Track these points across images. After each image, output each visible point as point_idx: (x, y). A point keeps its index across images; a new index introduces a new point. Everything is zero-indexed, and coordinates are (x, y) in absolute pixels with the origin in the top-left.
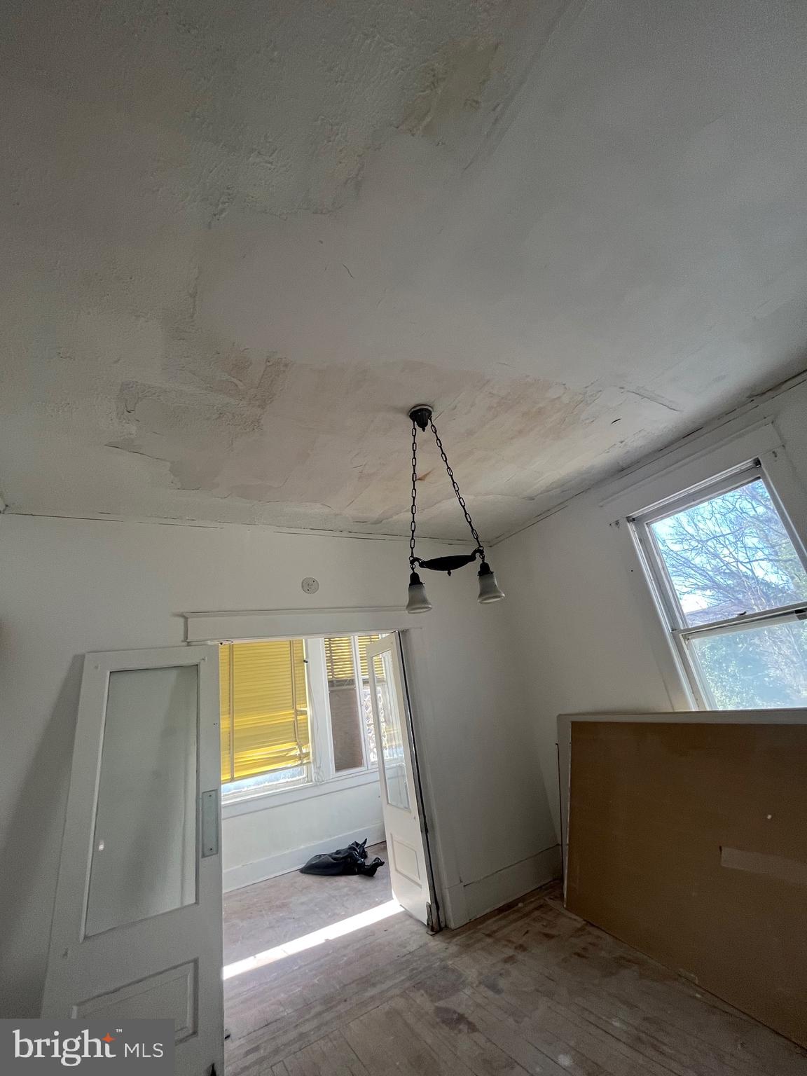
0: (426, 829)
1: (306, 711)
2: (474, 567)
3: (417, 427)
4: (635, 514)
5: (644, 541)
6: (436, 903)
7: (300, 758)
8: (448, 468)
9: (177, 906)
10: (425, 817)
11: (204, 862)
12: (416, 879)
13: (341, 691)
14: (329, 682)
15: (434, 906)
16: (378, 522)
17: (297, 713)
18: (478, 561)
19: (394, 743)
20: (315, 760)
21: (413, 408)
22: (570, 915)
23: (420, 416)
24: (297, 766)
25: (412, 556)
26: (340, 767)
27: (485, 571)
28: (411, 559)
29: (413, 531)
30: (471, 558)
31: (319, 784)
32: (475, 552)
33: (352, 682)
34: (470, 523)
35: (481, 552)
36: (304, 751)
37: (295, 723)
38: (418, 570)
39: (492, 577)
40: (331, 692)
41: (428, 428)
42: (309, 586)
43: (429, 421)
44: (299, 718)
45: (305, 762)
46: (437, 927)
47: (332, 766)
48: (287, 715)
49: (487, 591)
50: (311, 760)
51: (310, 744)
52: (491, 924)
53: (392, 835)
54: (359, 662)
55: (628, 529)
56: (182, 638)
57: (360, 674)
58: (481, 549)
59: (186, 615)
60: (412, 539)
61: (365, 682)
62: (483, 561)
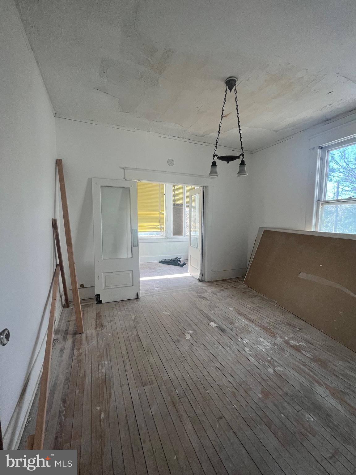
0: (202, 254)
1: (164, 214)
2: (239, 161)
3: (228, 89)
4: (324, 145)
5: (322, 159)
6: (202, 275)
7: (161, 229)
8: (238, 113)
9: (126, 257)
10: (203, 251)
11: (134, 248)
12: (197, 268)
13: (178, 209)
14: (173, 204)
15: (201, 276)
16: (203, 136)
17: (160, 213)
18: (241, 159)
19: (195, 230)
20: (166, 231)
21: (228, 79)
22: (244, 285)
23: (231, 83)
24: (160, 231)
25: (214, 154)
26: (174, 234)
27: (242, 163)
28: (214, 155)
29: (217, 143)
30: (238, 157)
31: (166, 238)
32: (240, 155)
33: (182, 205)
34: (241, 142)
35: (243, 155)
36: (162, 227)
37: (160, 217)
38: (216, 160)
39: (245, 166)
40: (174, 208)
41: (233, 90)
42: (170, 162)
43: (234, 86)
44: (161, 215)
45: (162, 230)
46: (201, 280)
47: (172, 234)
48: (157, 214)
49: (241, 172)
50: (164, 230)
51: (164, 225)
52: (218, 283)
53: (190, 255)
54: (186, 198)
55: (317, 152)
56: (123, 177)
57: (185, 203)
58: (243, 154)
59: (125, 168)
60: (216, 146)
61: (187, 206)
62: (243, 159)
